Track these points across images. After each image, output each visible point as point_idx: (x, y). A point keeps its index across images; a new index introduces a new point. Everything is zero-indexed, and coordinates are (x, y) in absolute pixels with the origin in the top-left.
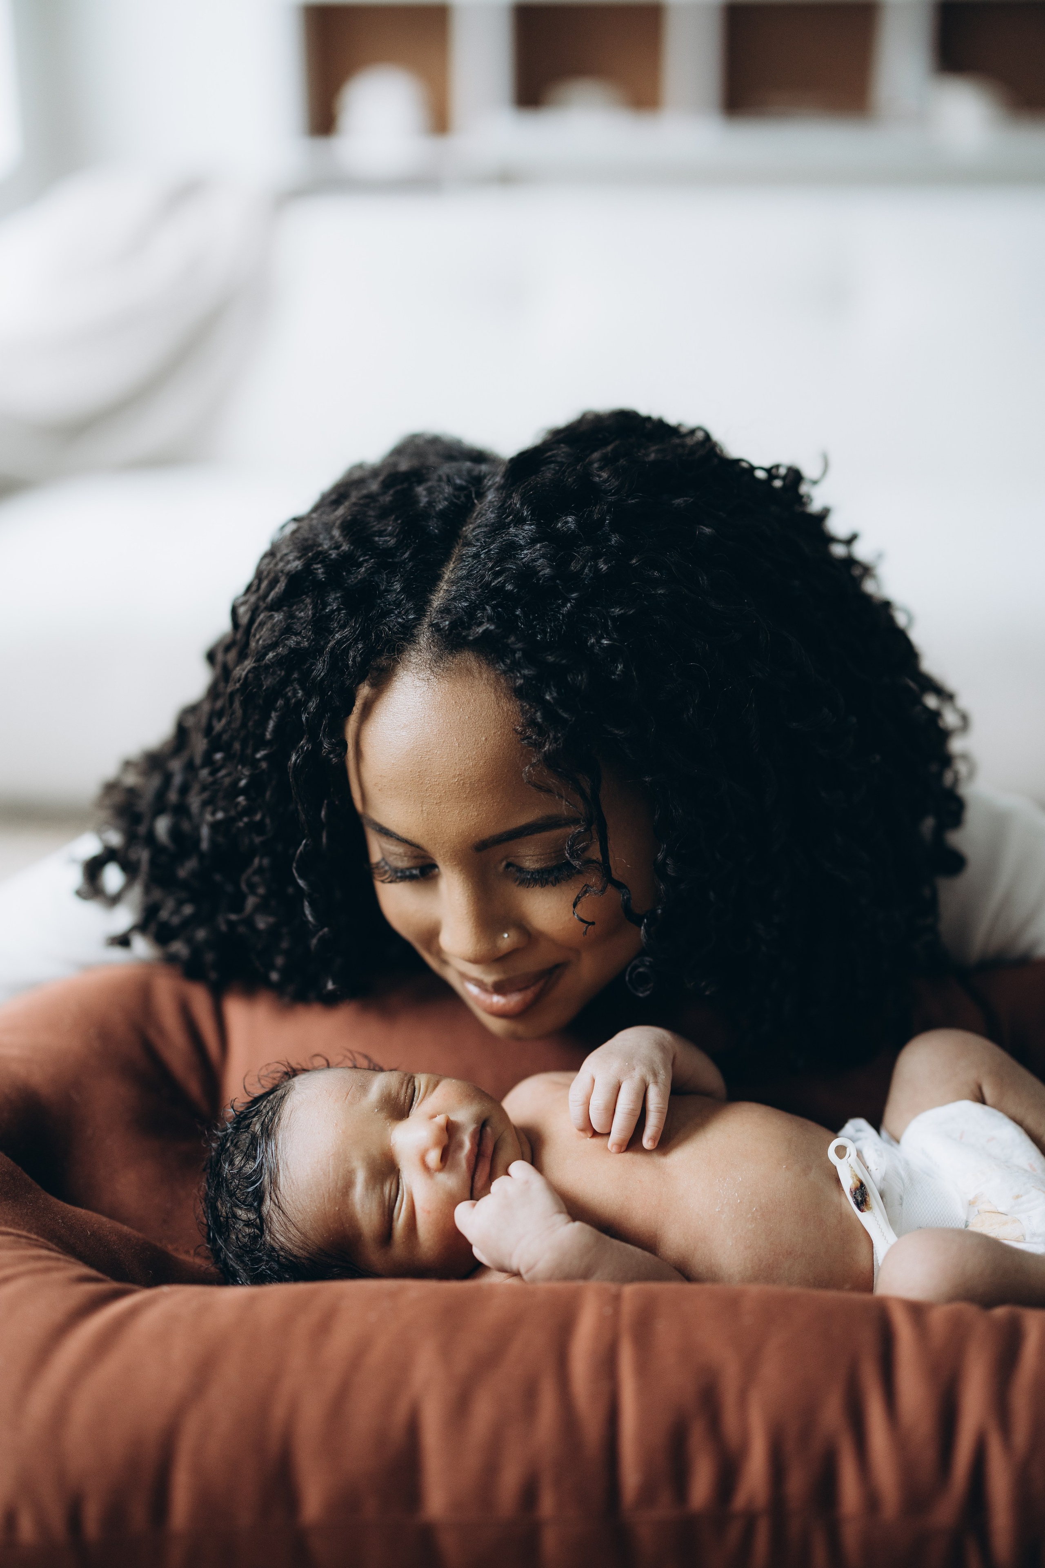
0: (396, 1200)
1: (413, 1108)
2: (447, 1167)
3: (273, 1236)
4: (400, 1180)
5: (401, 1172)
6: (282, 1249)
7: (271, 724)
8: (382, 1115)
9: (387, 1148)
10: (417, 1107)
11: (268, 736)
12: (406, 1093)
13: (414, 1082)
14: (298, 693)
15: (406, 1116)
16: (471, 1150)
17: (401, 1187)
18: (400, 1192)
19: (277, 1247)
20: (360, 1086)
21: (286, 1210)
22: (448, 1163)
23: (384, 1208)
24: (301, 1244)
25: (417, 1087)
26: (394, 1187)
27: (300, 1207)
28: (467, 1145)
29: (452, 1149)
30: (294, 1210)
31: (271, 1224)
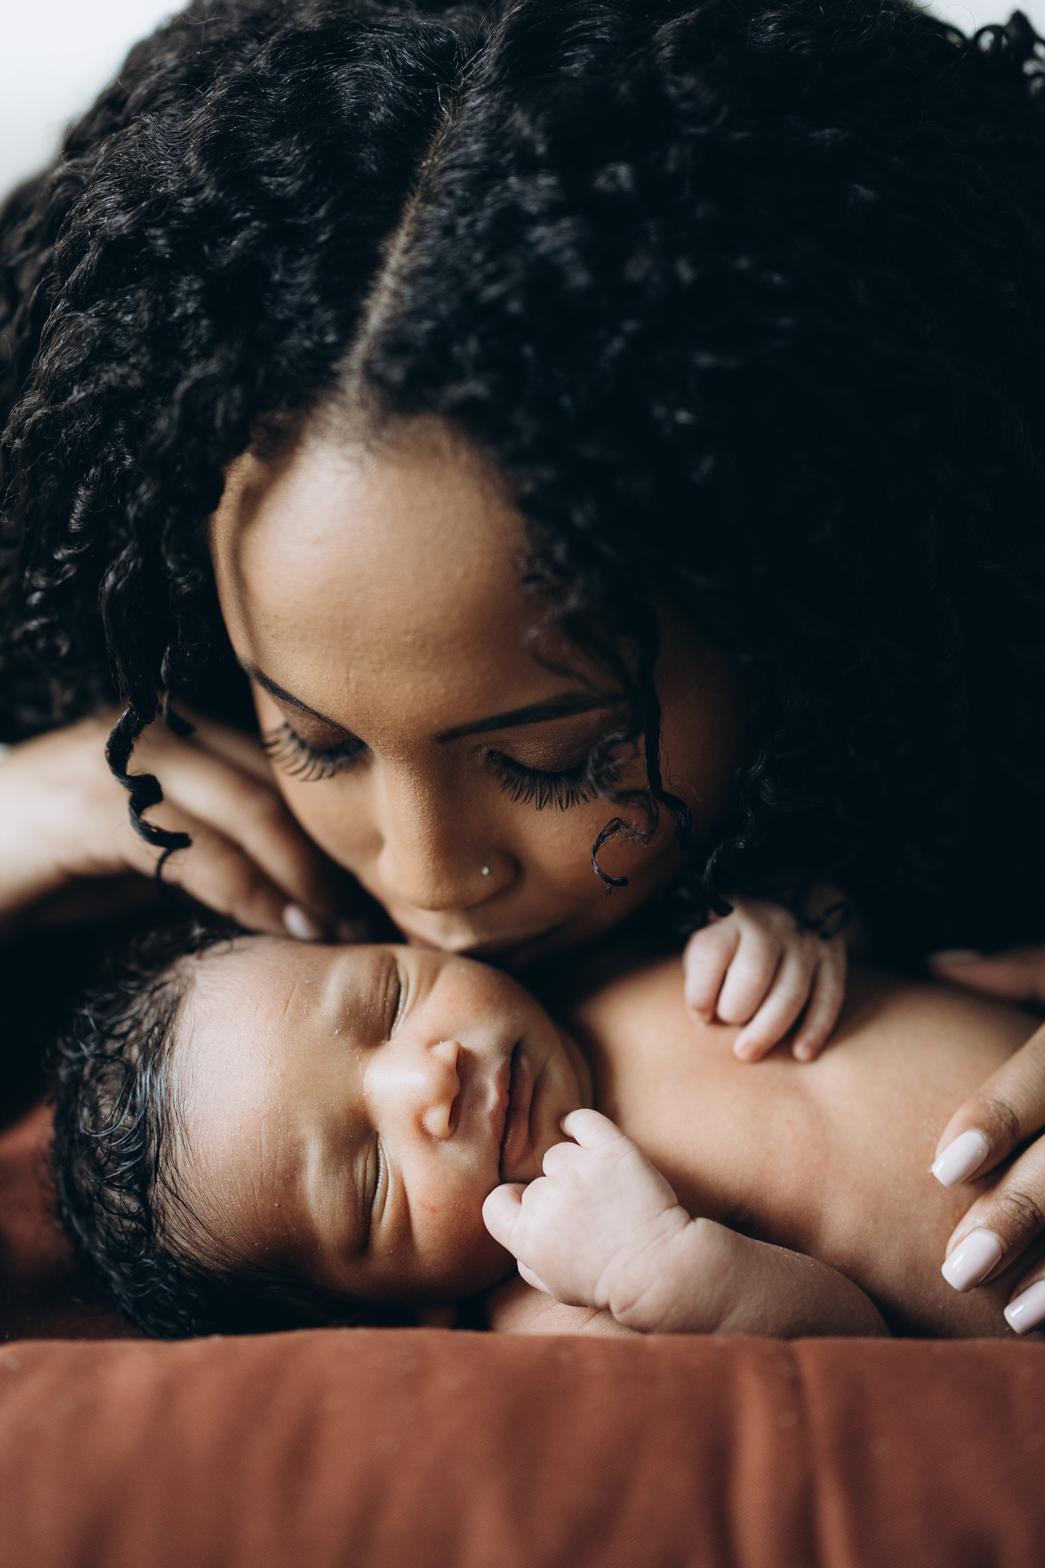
0: (376, 1187)
1: (398, 1022)
2: (459, 1131)
3: (168, 1237)
4: (380, 1152)
5: (381, 1138)
6: (184, 1257)
7: (79, 507)
8: (347, 1041)
9: (357, 1101)
10: (404, 1021)
11: (74, 525)
12: (385, 996)
13: (397, 974)
14: (125, 459)
15: (386, 1038)
16: (499, 1104)
17: (382, 1165)
18: (381, 1174)
19: (175, 1253)
20: (308, 984)
21: (190, 1203)
22: (461, 1125)
23: (355, 1203)
24: (216, 1254)
25: (403, 984)
26: (370, 1165)
27: (213, 1201)
28: (493, 1097)
29: (465, 1102)
30: (202, 1204)
31: (165, 1219)
